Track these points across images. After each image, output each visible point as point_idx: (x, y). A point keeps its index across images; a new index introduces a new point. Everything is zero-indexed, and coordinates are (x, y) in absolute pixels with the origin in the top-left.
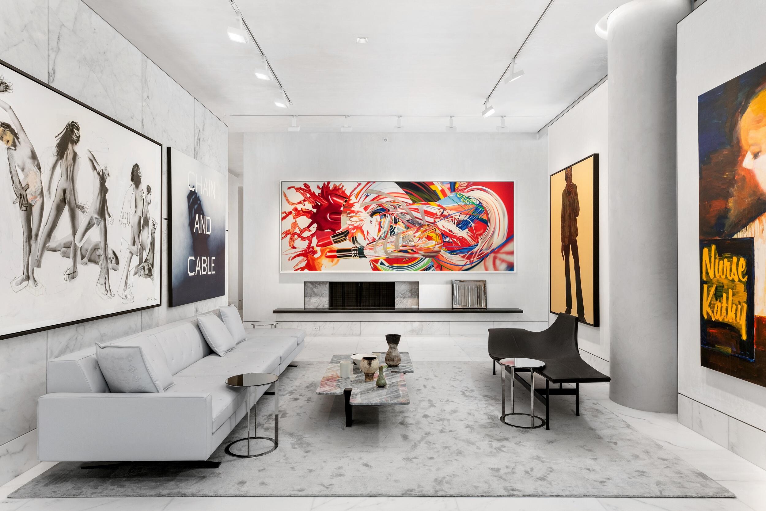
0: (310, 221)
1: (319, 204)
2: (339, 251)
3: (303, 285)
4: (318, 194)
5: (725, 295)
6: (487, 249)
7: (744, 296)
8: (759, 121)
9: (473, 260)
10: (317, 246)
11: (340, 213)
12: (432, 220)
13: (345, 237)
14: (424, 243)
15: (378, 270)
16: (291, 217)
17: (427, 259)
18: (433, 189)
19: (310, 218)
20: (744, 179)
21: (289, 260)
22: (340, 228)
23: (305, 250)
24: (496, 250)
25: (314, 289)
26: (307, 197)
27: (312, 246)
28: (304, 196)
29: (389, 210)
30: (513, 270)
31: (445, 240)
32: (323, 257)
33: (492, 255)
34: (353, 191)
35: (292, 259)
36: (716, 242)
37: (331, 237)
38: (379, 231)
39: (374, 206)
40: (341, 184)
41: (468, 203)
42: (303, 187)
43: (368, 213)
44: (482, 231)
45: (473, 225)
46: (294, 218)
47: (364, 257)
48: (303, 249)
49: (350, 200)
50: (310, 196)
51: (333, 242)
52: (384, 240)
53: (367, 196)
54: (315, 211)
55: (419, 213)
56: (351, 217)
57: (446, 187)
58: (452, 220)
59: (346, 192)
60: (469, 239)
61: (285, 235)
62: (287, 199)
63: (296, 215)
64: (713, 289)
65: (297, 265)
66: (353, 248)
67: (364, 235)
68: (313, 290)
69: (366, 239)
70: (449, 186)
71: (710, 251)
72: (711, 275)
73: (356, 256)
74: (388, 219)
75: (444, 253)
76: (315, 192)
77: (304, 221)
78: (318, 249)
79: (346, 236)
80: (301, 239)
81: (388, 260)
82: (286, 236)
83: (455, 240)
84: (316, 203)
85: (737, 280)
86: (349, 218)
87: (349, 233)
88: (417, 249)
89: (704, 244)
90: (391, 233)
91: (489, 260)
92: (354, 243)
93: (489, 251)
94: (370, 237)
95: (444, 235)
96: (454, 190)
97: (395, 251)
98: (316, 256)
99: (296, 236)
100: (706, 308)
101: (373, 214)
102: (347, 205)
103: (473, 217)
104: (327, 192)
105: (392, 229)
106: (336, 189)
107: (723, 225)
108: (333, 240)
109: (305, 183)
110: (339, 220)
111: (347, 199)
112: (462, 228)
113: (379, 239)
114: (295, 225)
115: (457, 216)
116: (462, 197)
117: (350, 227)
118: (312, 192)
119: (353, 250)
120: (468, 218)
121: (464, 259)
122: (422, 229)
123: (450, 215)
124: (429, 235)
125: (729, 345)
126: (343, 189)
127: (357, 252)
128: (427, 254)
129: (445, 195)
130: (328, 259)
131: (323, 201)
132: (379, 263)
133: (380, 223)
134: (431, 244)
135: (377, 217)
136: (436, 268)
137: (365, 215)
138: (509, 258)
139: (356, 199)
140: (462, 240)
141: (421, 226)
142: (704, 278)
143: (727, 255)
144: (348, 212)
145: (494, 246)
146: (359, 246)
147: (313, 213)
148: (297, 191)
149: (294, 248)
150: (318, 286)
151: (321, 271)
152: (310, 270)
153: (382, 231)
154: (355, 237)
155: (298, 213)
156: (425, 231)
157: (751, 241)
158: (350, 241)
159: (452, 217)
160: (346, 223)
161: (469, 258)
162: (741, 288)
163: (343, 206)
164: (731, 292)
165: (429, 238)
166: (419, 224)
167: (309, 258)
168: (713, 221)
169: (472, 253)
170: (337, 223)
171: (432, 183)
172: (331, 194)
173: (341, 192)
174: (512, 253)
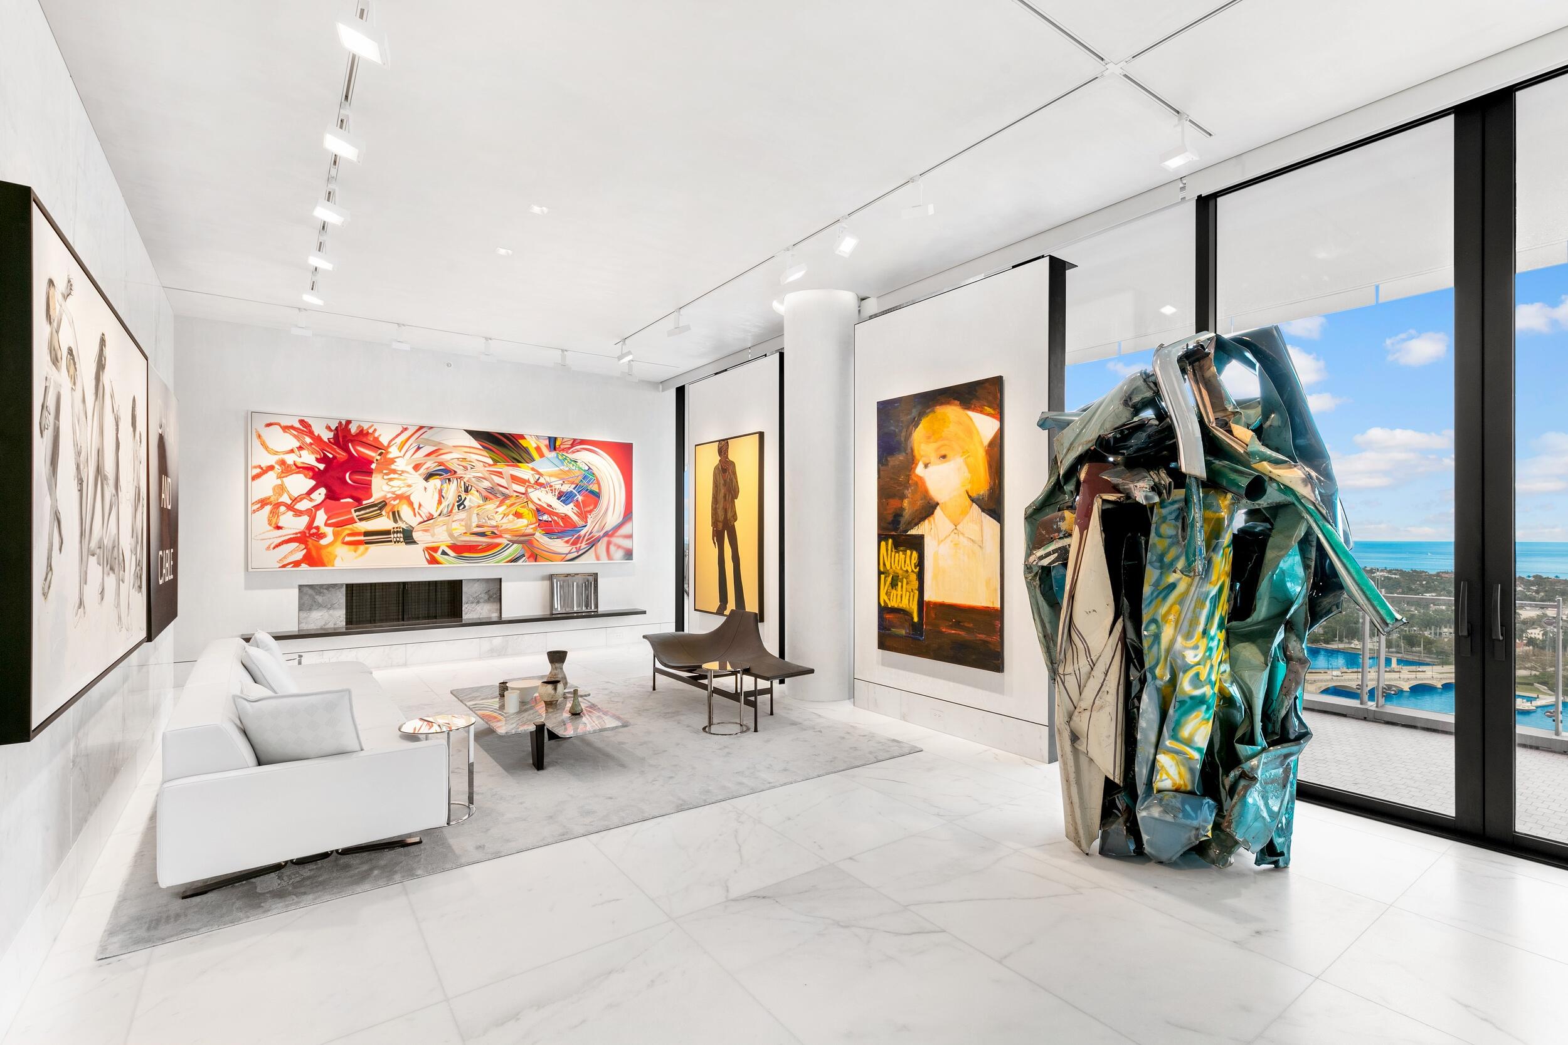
0: (312, 483)
1: (331, 456)
2: (367, 534)
3: (297, 590)
4: (328, 439)
5: (900, 584)
6: (598, 532)
7: (916, 584)
8: (929, 438)
9: (580, 547)
10: (326, 525)
11: (370, 473)
12: (522, 489)
13: (379, 511)
14: (510, 522)
15: (438, 562)
16: (271, 475)
17: (515, 545)
18: (525, 446)
19: (312, 478)
20: (916, 484)
21: (268, 548)
22: (370, 496)
23: (303, 533)
24: (610, 533)
25: (317, 597)
26: (307, 444)
27: (315, 524)
28: (299, 441)
29: (455, 472)
30: (632, 559)
31: (541, 519)
32: (339, 543)
33: (606, 539)
34: (394, 439)
35: (274, 548)
36: (892, 537)
37: (353, 510)
38: (440, 502)
39: (430, 465)
40: (372, 426)
41: (574, 468)
42: (298, 425)
43: (420, 475)
44: (591, 508)
45: (580, 498)
46: (279, 477)
47: (414, 542)
48: (298, 531)
49: (388, 453)
50: (312, 442)
51: (356, 519)
52: (448, 517)
53: (419, 448)
54: (322, 466)
55: (503, 478)
56: (391, 480)
57: (543, 444)
58: (552, 490)
59: (381, 439)
60: (575, 518)
61: (259, 505)
62: (263, 444)
63: (282, 472)
64: (889, 579)
65: (285, 557)
66: (394, 528)
67: (414, 509)
68: (315, 598)
69: (417, 515)
70: (547, 442)
71: (887, 544)
72: (888, 567)
73: (398, 542)
74: (454, 485)
75: (540, 537)
76: (321, 435)
77: (300, 484)
78: (329, 531)
79: (381, 509)
80: (293, 513)
81: (453, 547)
82: (262, 507)
83: (556, 518)
84: (324, 454)
85: (910, 570)
86: (387, 481)
87: (386, 504)
88: (501, 531)
89: (881, 538)
90: (459, 506)
91: (602, 546)
92: (395, 521)
93: (601, 534)
94: (424, 513)
95: (540, 511)
96: (555, 449)
97: (466, 533)
98: (323, 542)
99: (282, 509)
100: (883, 597)
101: (429, 477)
102: (382, 461)
103: (579, 488)
104: (344, 437)
105: (460, 500)
106: (362, 433)
107: (899, 523)
108: (357, 516)
109: (303, 418)
110: (369, 484)
111: (383, 451)
112: (565, 502)
113: (440, 515)
114: (281, 489)
115: (558, 485)
116: (566, 459)
117: (389, 495)
118: (316, 435)
119: (394, 532)
120: (574, 488)
121: (569, 545)
122: (507, 501)
123: (549, 483)
124: (518, 510)
125: (904, 628)
126: (376, 435)
127: (402, 535)
128: (515, 539)
129: (542, 455)
130: (346, 547)
131: (338, 451)
132: (440, 551)
133: (441, 491)
134: (524, 524)
135: (436, 482)
136: (528, 558)
137: (416, 479)
138: (626, 543)
139: (400, 451)
140: (565, 518)
141: (507, 497)
142: (882, 569)
143: (902, 548)
144: (385, 471)
145: (608, 527)
146: (404, 526)
147: (317, 470)
148: (285, 432)
149: (279, 528)
150: (325, 591)
151: (333, 566)
152: (311, 565)
153: (445, 503)
154: (398, 511)
155: (287, 469)
156: (512, 505)
157: (922, 537)
158: (388, 517)
159: (551, 486)
160: (380, 488)
161: (574, 543)
162: (913, 577)
163: (375, 461)
164: (905, 580)
165: (518, 515)
166: (503, 494)
167: (310, 546)
168: (890, 518)
169: (579, 537)
170: (367, 488)
171: (522, 437)
172: (352, 441)
173: (372, 439)
174: (630, 537)
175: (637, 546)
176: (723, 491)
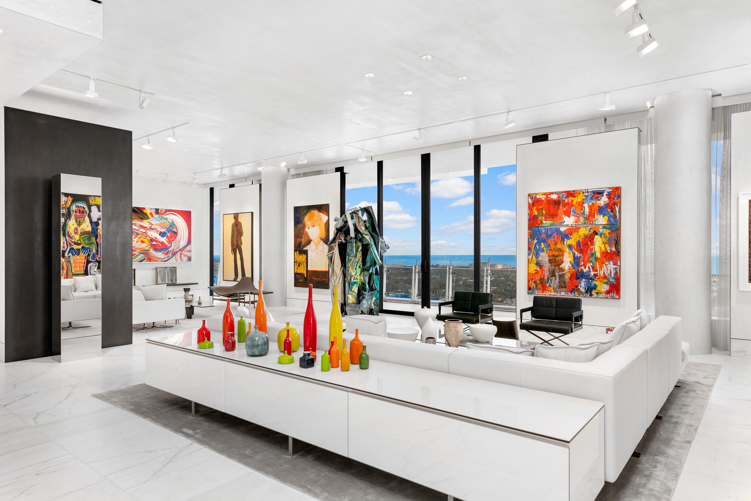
5: (301, 265)
6: (176, 249)
7: (306, 265)
8: (309, 220)
9: (169, 255)
12: (144, 231)
14: (139, 245)
17: (142, 255)
18: (145, 212)
20: (306, 234)
24: (181, 250)
30: (191, 261)
31: (152, 243)
33: (180, 252)
36: (298, 250)
41: (166, 222)
44: (174, 239)
45: (169, 235)
55: (136, 226)
57: (153, 212)
58: (157, 231)
60: (166, 243)
64: (298, 264)
70: (155, 211)
71: (297, 253)
72: (297, 260)
75: (152, 252)
83: (159, 243)
85: (304, 261)
88: (135, 249)
89: (295, 251)
91: (178, 255)
93: (178, 250)
95: (152, 240)
96: (158, 214)
100: (296, 270)
103: (169, 230)
107: (300, 246)
112: (163, 236)
115: (159, 229)
116: (163, 218)
120: (166, 230)
121: (164, 255)
122: (138, 236)
123: (156, 228)
124: (143, 240)
125: (302, 279)
128: (141, 252)
129: (152, 216)
134: (145, 246)
136: (147, 260)
138: (189, 254)
140: (162, 243)
141: (138, 234)
142: (295, 261)
143: (301, 254)
145: (181, 247)
156: (140, 237)
157: (307, 250)
159: (156, 230)
161: (166, 254)
162: (305, 263)
164: (302, 264)
165: (143, 242)
166: (136, 233)
168: (298, 244)
169: (168, 251)
171: (144, 209)
174: (190, 251)
175: (193, 255)
176: (236, 233)
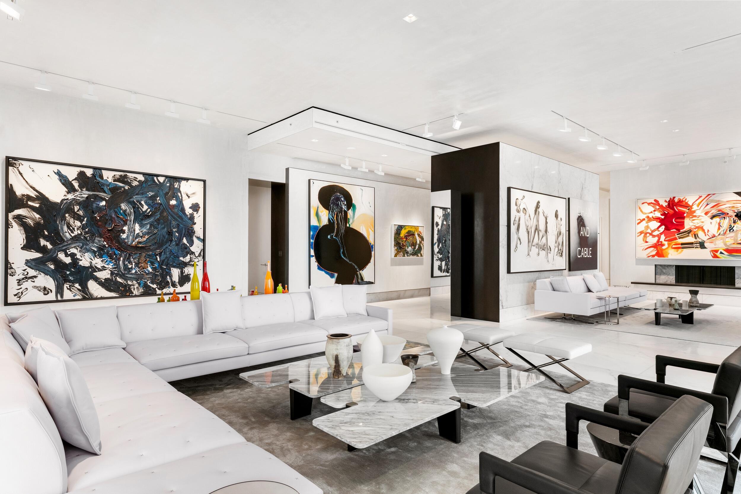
0: (659, 224)
1: (667, 212)
2: (682, 244)
3: (654, 267)
4: (666, 206)
10: (665, 240)
11: (684, 218)
13: (688, 234)
15: (718, 257)
16: (644, 222)
19: (659, 222)
21: (643, 250)
22: (684, 228)
23: (656, 244)
25: (663, 270)
26: (657, 209)
27: (660, 241)
28: (654, 208)
29: (728, 214)
32: (670, 248)
34: (695, 202)
35: (645, 250)
37: (676, 234)
38: (719, 229)
39: (714, 211)
40: (685, 197)
42: (654, 202)
43: (708, 217)
46: (647, 223)
47: (705, 248)
48: (654, 243)
49: (692, 208)
50: (659, 208)
51: (678, 238)
52: (723, 236)
53: (708, 204)
54: (663, 217)
56: (693, 220)
59: (689, 203)
61: (640, 234)
62: (641, 211)
63: (648, 221)
65: (649, 253)
66: (695, 242)
67: (705, 233)
68: (662, 270)
69: (707, 235)
73: (697, 248)
74: (727, 220)
76: (662, 204)
77: (655, 225)
78: (666, 243)
79: (689, 233)
80: (652, 236)
81: (727, 250)
82: (641, 234)
84: (664, 212)
86: (692, 221)
87: (691, 231)
90: (730, 230)
92: (696, 238)
94: (710, 234)
97: (734, 243)
98: (664, 248)
99: (648, 235)
101: (713, 217)
102: (689, 212)
104: (672, 204)
105: (731, 227)
106: (680, 201)
108: (678, 237)
109: (655, 199)
110: (683, 223)
111: (690, 208)
113: (719, 235)
114: (647, 227)
117: (693, 227)
118: (661, 204)
119: (695, 243)
126: (686, 201)
127: (699, 245)
130: (673, 250)
131: (670, 210)
132: (719, 252)
133: (719, 224)
135: (717, 220)
137: (707, 219)
139: (698, 207)
144: (690, 217)
146: (700, 241)
147: (661, 219)
148: (649, 205)
149: (647, 242)
150: (666, 268)
151: (668, 257)
152: (659, 257)
153: (722, 229)
154: (697, 234)
155: (650, 219)
158: (692, 237)
160: (688, 224)
163: (686, 213)
167: (659, 249)
170: (682, 225)
172: (676, 205)
173: (684, 203)
